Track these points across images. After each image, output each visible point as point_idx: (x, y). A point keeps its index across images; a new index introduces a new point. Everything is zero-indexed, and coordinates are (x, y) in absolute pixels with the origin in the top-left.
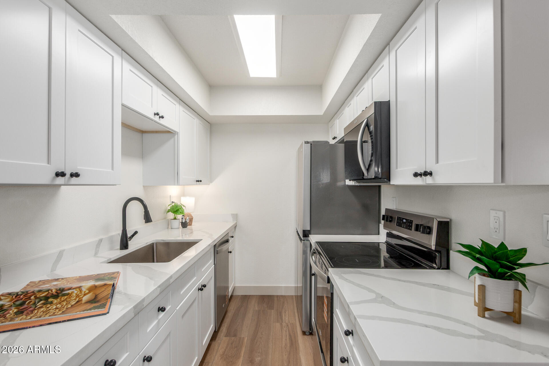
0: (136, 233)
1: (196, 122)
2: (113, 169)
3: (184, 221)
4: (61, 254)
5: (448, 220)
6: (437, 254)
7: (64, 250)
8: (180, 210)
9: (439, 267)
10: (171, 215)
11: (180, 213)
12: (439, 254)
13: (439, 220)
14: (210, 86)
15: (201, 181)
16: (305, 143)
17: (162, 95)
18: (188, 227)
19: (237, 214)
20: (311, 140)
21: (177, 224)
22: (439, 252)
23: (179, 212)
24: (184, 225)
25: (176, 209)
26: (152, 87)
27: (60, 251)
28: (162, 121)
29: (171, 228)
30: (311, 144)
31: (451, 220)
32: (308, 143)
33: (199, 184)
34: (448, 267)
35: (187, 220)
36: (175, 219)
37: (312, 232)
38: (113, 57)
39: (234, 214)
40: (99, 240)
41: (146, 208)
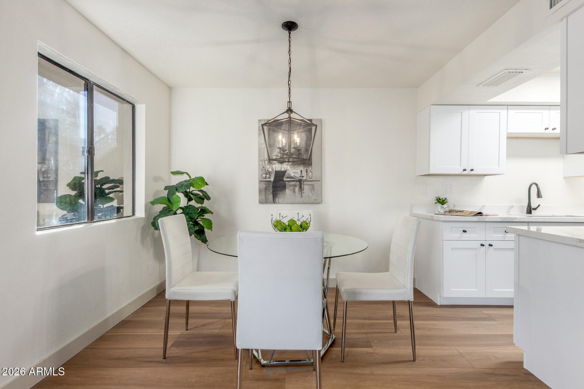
0: (539, 205)
2: (499, 166)
7: (485, 205)
17: (557, 113)
38: (500, 113)
40: (511, 206)
41: (538, 189)
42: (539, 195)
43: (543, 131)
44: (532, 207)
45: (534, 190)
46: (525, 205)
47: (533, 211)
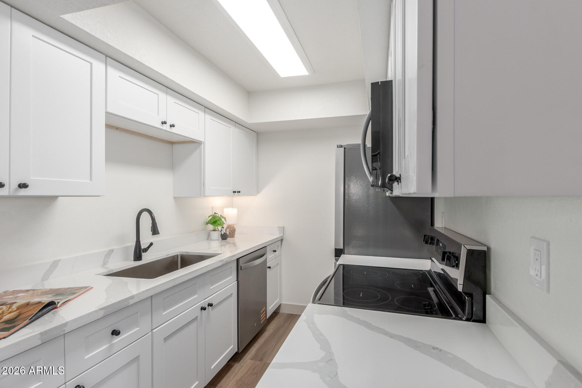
0: (151, 244)
1: (232, 131)
2: (91, 180)
3: (223, 233)
4: (55, 264)
5: (485, 249)
6: (466, 298)
7: (60, 260)
8: (218, 221)
9: (470, 317)
10: (211, 227)
11: (219, 224)
12: (470, 298)
13: (469, 247)
14: (248, 92)
15: (239, 192)
16: (338, 147)
17: (175, 102)
18: (228, 239)
19: (283, 227)
20: (344, 143)
21: (216, 235)
22: (470, 295)
23: (217, 224)
24: (224, 237)
25: (215, 221)
26: (158, 95)
27: (54, 261)
28: (173, 130)
29: (211, 240)
30: (345, 148)
31: (489, 248)
32: (341, 146)
33: (239, 195)
34: (483, 320)
35: (227, 231)
36: (214, 230)
37: (346, 251)
38: (91, 64)
39: (280, 227)
40: (109, 250)
41: (153, 219)
42: (155, 231)
43: (159, 125)
44: (142, 248)
45: (146, 219)
46: (131, 244)
47: (143, 254)
